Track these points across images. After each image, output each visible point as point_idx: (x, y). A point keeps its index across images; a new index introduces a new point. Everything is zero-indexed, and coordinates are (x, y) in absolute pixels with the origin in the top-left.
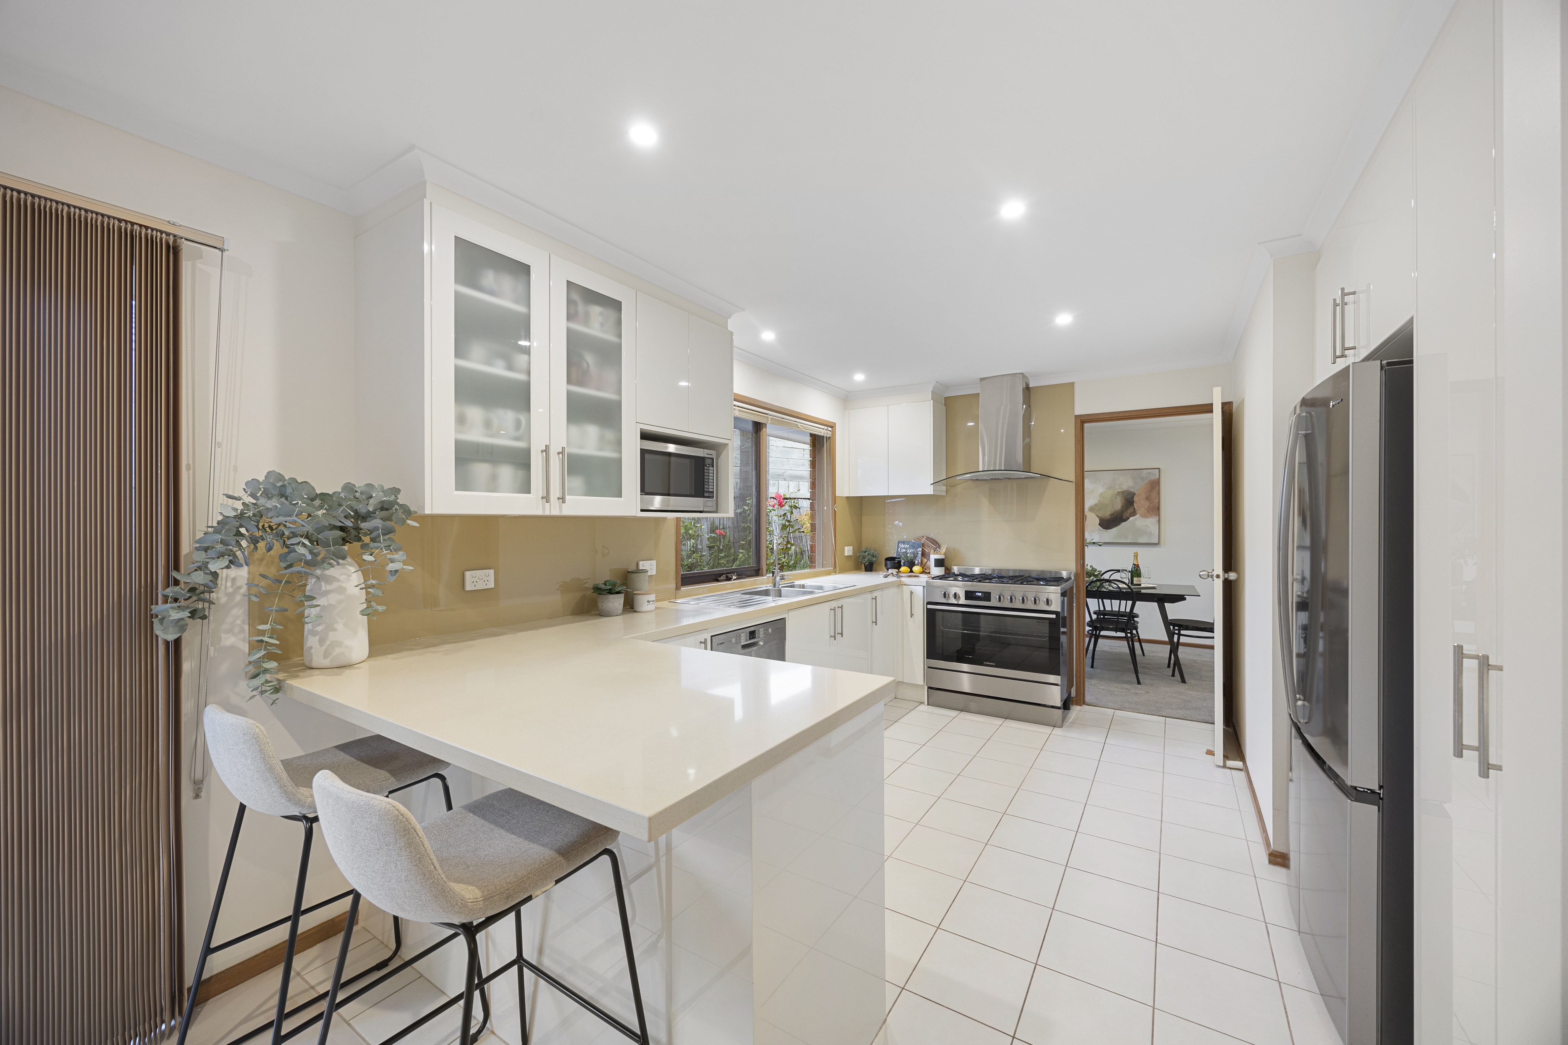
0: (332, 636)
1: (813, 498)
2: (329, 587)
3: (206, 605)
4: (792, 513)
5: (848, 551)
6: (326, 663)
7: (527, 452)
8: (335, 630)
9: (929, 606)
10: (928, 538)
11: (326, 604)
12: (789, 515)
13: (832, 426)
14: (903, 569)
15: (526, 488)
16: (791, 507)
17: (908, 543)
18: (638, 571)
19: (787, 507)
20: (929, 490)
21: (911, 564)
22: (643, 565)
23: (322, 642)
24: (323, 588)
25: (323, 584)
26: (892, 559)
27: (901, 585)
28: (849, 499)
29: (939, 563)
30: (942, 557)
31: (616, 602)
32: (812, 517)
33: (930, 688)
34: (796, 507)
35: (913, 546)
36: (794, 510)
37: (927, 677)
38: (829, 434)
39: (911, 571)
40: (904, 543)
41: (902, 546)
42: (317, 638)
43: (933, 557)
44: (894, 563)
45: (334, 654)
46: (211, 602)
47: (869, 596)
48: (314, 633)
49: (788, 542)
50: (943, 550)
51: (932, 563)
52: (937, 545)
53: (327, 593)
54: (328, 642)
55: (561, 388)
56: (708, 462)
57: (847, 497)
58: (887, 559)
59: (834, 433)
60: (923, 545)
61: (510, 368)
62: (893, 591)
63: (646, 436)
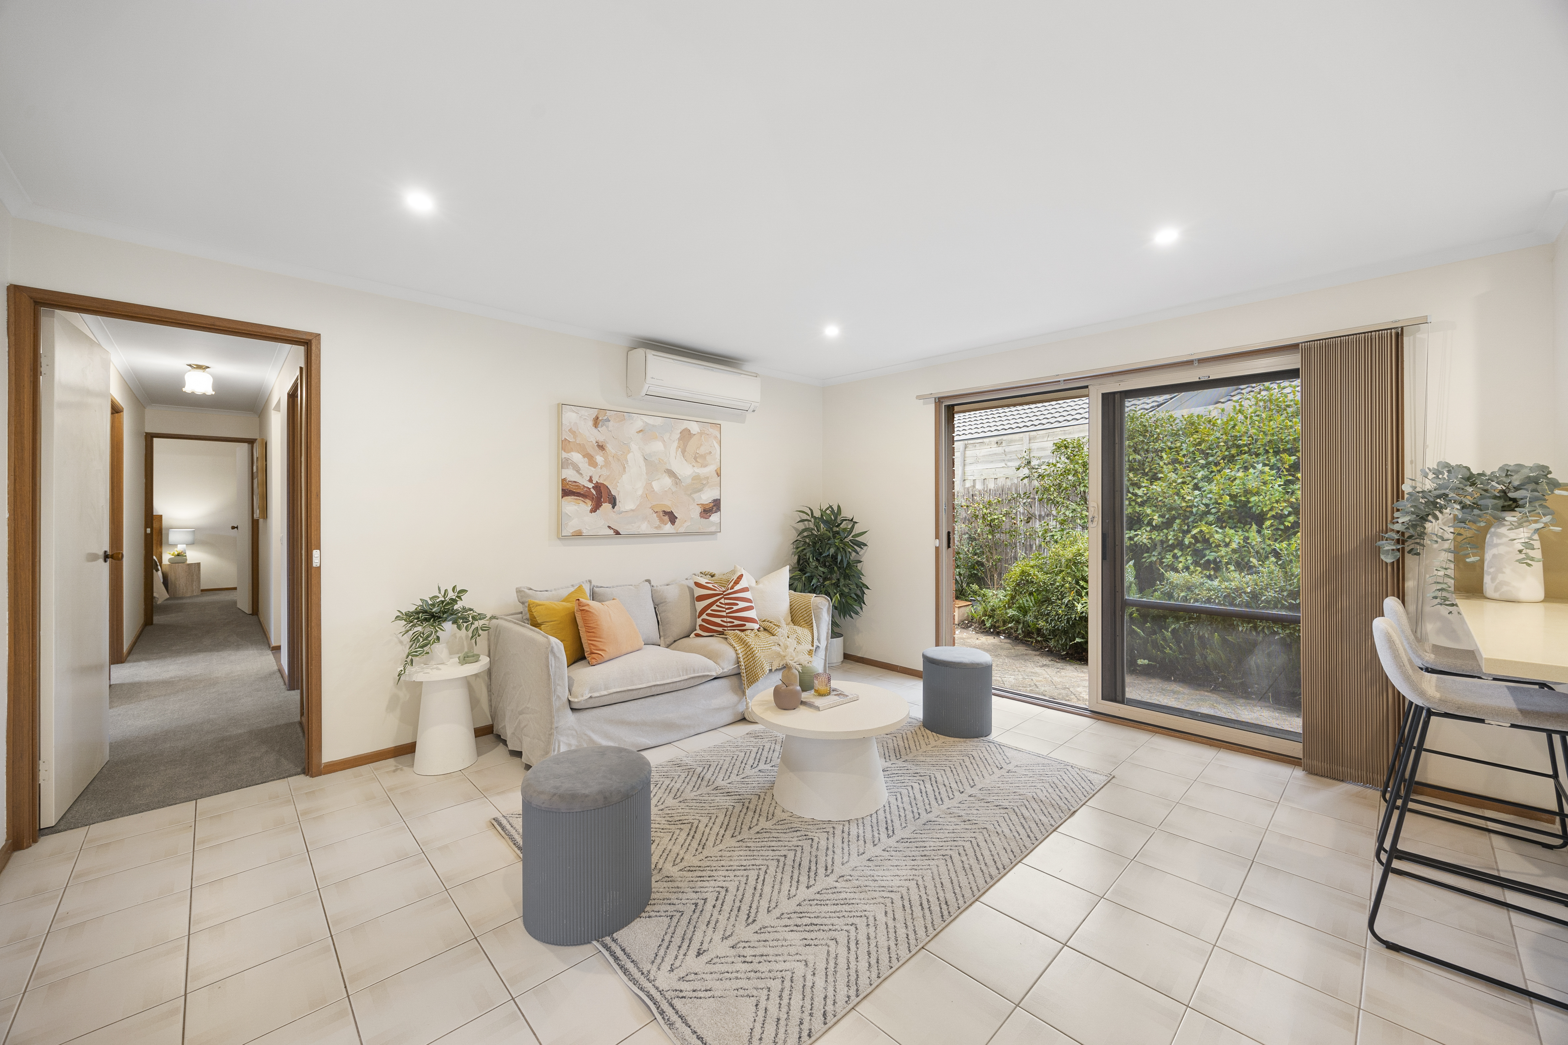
0: (1501, 577)
2: (1499, 541)
3: (1422, 548)
8: (1503, 573)
11: (1497, 553)
23: (1495, 580)
24: (1495, 542)
25: (1495, 538)
42: (1490, 576)
45: (1503, 590)
46: (1423, 546)
48: (1489, 574)
53: (1497, 545)
54: (1497, 581)
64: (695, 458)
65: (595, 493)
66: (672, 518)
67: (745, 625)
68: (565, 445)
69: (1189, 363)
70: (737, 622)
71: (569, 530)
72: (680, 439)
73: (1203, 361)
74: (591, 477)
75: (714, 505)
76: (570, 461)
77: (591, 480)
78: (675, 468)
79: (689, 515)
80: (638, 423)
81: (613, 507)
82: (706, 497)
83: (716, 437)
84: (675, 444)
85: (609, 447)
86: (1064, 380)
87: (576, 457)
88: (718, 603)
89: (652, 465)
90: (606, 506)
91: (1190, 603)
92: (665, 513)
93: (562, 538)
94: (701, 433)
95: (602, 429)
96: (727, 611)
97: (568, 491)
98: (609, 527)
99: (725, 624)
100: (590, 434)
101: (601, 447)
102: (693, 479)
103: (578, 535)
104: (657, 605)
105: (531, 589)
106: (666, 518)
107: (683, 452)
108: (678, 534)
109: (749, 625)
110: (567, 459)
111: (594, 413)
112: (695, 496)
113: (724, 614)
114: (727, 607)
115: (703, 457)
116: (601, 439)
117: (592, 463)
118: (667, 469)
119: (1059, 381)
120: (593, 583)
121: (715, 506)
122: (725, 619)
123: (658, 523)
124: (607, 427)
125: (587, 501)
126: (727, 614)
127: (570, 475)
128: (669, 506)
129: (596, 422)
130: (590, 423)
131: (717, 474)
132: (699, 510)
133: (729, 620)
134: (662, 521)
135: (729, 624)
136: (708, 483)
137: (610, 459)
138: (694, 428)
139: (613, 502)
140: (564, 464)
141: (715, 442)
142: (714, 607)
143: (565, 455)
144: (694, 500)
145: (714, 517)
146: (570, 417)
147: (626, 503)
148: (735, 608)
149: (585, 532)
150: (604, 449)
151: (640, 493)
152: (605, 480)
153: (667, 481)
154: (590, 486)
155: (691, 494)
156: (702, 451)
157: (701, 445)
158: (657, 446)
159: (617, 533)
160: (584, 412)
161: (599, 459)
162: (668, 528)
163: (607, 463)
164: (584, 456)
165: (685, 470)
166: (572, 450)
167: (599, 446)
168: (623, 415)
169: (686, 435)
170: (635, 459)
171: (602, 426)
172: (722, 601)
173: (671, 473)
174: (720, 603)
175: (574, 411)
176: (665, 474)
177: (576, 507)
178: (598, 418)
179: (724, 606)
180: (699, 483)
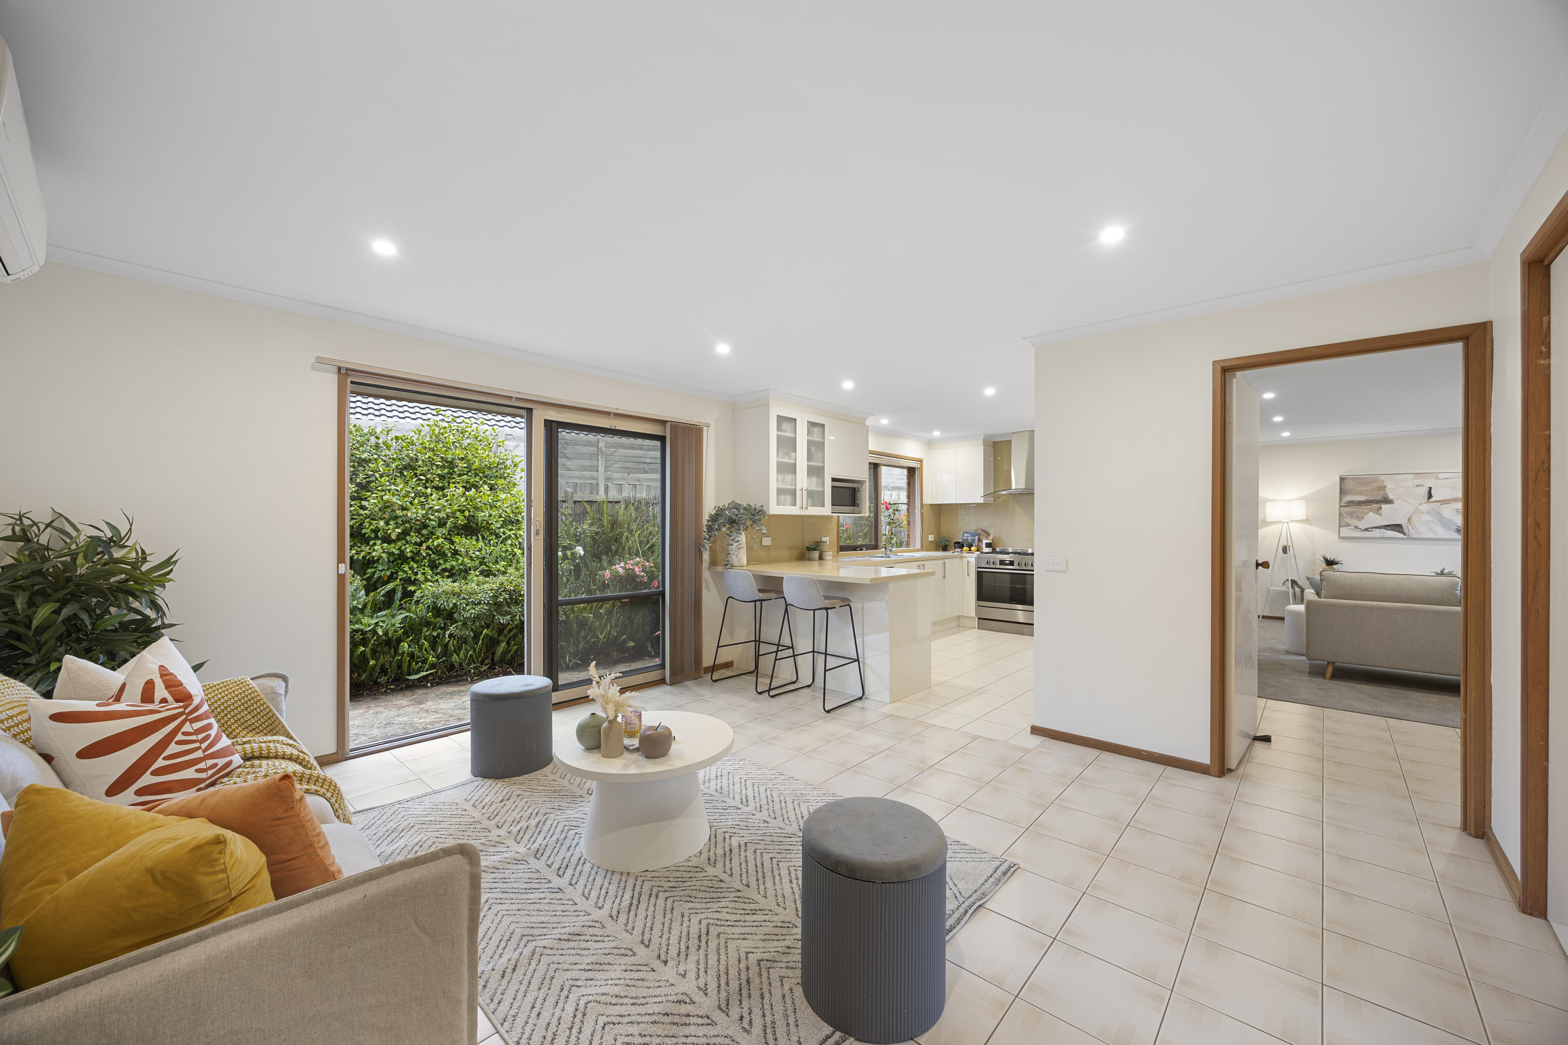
0: (740, 555)
1: (908, 504)
4: (895, 514)
5: (931, 538)
6: (738, 565)
7: (795, 490)
9: (979, 570)
10: (982, 530)
12: (892, 515)
13: (921, 461)
14: (965, 548)
15: (794, 504)
16: (894, 510)
17: (969, 533)
18: (821, 542)
19: (891, 510)
20: (981, 501)
21: (970, 546)
22: (824, 539)
23: (737, 557)
26: (959, 543)
27: (962, 557)
28: (932, 506)
29: (988, 545)
30: (991, 541)
31: (816, 554)
32: (908, 516)
33: (979, 618)
34: (897, 510)
35: (973, 535)
36: (896, 512)
37: (977, 612)
38: (919, 466)
39: (970, 550)
40: (967, 533)
41: (966, 535)
43: (985, 541)
44: (960, 545)
45: (740, 562)
47: (941, 562)
48: (733, 555)
49: (892, 534)
50: (991, 537)
51: (984, 545)
52: (988, 534)
53: (736, 543)
55: (805, 463)
56: (857, 489)
57: (931, 505)
58: (955, 543)
59: (922, 465)
60: (979, 534)
61: (790, 458)
62: (957, 561)
63: (834, 480)
69: (608, 414)
73: (617, 415)
86: (516, 398)
88: (180, 737)
91: (595, 594)
96: (204, 746)
113: (199, 754)
114: (200, 736)
119: (512, 397)
122: (202, 765)
126: (204, 751)
172: (187, 728)
174: (184, 734)
179: (194, 737)
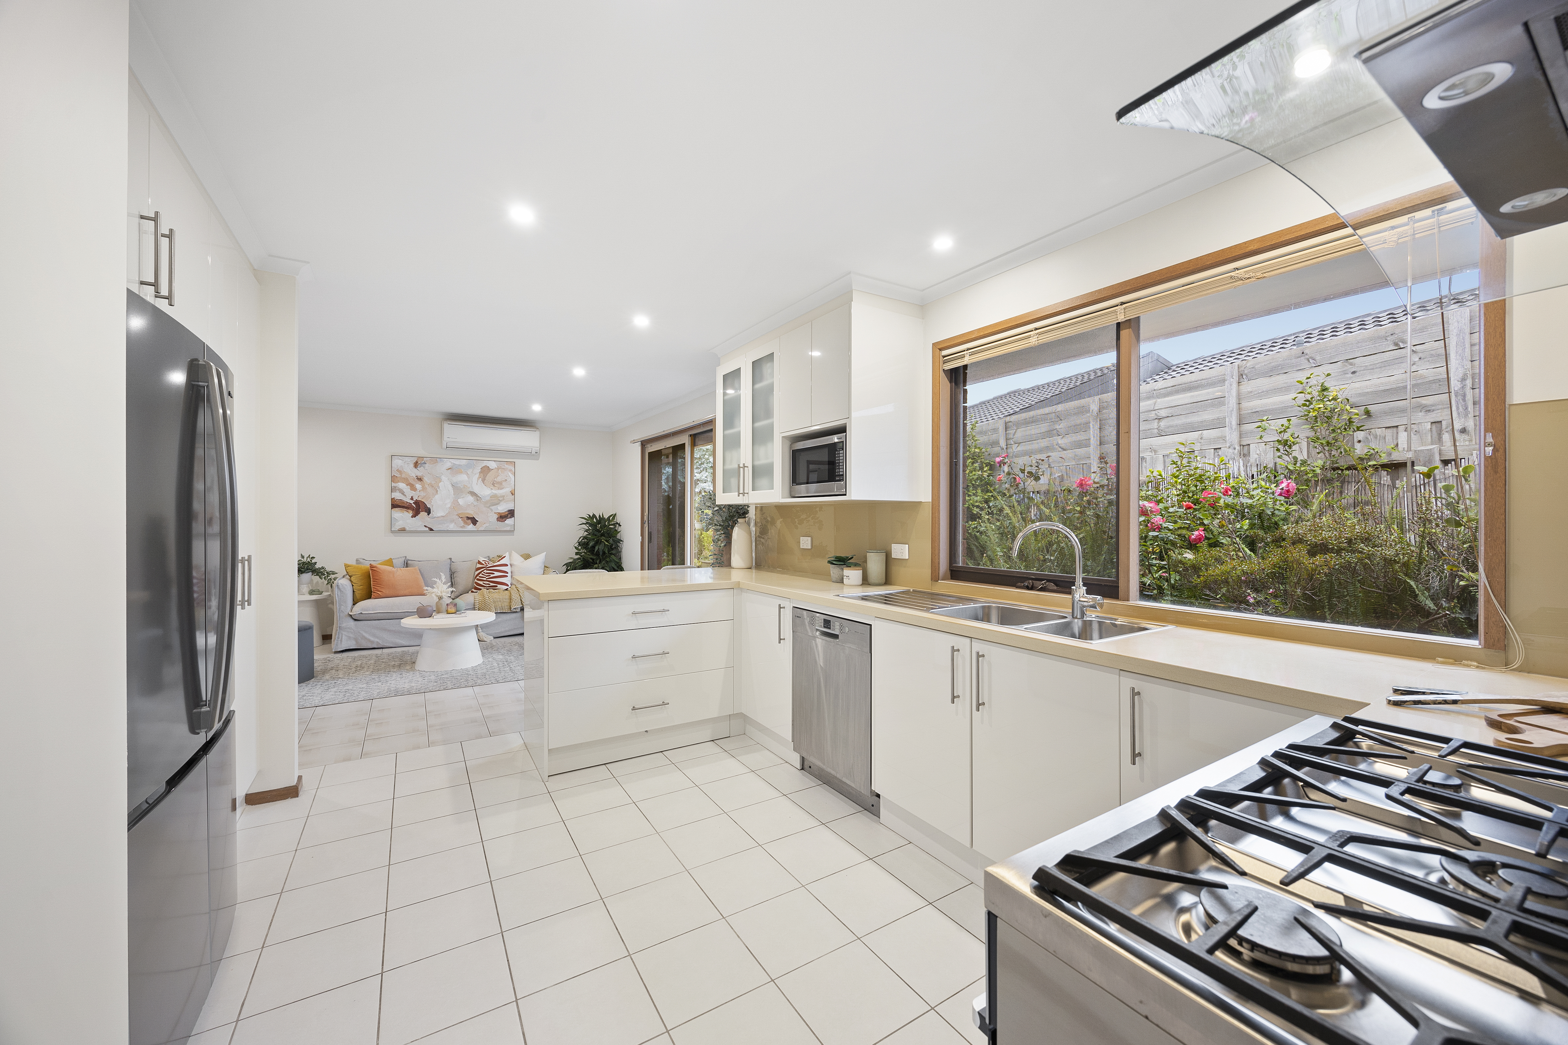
56: (838, 446)
64: (493, 484)
65: (415, 506)
66: (474, 521)
67: (497, 586)
68: (394, 479)
70: (492, 584)
71: (397, 527)
72: (480, 473)
74: (412, 497)
75: (509, 514)
76: (397, 488)
77: (412, 499)
78: (476, 490)
79: (488, 519)
80: (448, 464)
81: (428, 515)
82: (503, 508)
83: (511, 470)
84: (477, 475)
85: (426, 479)
87: (402, 485)
88: (483, 573)
89: (458, 489)
90: (423, 514)
92: (468, 518)
93: (392, 532)
94: (498, 469)
95: (421, 469)
96: (487, 577)
97: (396, 505)
98: (425, 526)
99: (485, 585)
100: (413, 473)
101: (420, 479)
102: (491, 497)
103: (403, 530)
104: (454, 573)
105: (364, 559)
106: (469, 521)
107: (483, 480)
108: (478, 531)
109: (499, 586)
110: (395, 487)
111: (415, 460)
112: (492, 508)
113: (485, 579)
114: (487, 575)
115: (500, 483)
116: (419, 474)
117: (413, 488)
118: (470, 492)
120: (408, 558)
121: (511, 513)
122: (485, 582)
123: (463, 524)
124: (424, 467)
125: (409, 511)
127: (397, 496)
128: (471, 513)
129: (416, 465)
130: (412, 465)
131: (512, 494)
132: (496, 516)
133: (487, 583)
134: (465, 523)
135: (487, 585)
136: (504, 499)
137: (426, 486)
138: (492, 465)
139: (428, 511)
140: (393, 490)
141: (509, 473)
142: (481, 575)
143: (393, 484)
144: (492, 510)
145: (509, 521)
146: (398, 462)
147: (437, 512)
148: (492, 576)
149: (407, 529)
150: (422, 480)
151: (449, 506)
152: (422, 499)
153: (471, 499)
154: (412, 502)
155: (489, 506)
156: (499, 479)
157: (498, 475)
158: (463, 478)
159: (431, 530)
160: (407, 459)
161: (418, 486)
162: (471, 527)
163: (424, 489)
164: (407, 485)
165: (485, 492)
166: (399, 482)
167: (418, 479)
168: (435, 460)
169: (485, 470)
170: (445, 486)
171: (420, 467)
172: (485, 571)
173: (473, 494)
175: (400, 459)
176: (468, 494)
177: (401, 514)
178: (417, 462)
180: (496, 500)
